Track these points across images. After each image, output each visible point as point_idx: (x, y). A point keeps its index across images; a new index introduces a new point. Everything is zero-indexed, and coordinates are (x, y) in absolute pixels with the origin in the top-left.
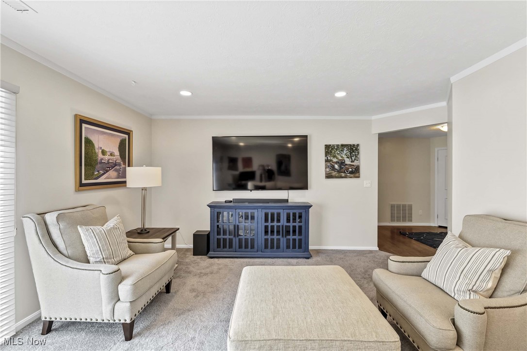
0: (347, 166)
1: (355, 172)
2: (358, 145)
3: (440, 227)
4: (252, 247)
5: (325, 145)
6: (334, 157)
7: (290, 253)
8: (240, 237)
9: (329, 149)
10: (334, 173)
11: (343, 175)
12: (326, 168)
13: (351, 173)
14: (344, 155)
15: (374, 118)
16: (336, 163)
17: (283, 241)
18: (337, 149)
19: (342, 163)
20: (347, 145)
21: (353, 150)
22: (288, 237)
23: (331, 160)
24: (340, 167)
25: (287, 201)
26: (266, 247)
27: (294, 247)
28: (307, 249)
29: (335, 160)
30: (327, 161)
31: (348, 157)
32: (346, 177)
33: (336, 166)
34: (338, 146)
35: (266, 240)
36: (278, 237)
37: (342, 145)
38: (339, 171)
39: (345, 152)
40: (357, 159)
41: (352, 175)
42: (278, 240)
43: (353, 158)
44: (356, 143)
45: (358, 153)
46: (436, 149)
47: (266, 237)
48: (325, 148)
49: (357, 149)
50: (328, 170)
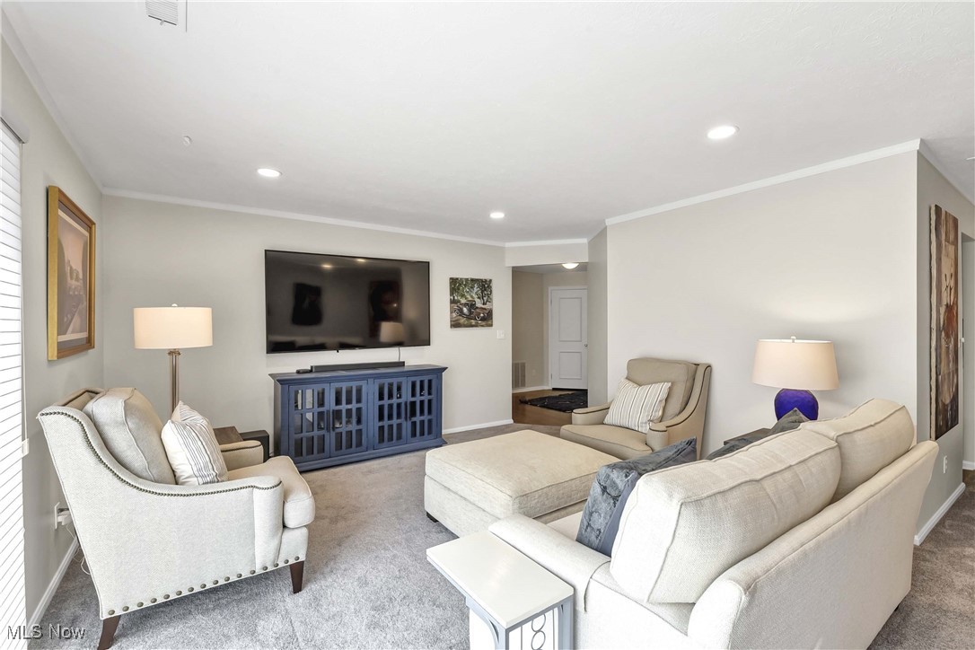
0: (478, 310)
1: (487, 319)
2: (491, 281)
3: (554, 389)
4: (359, 444)
5: (451, 279)
6: (463, 296)
7: (417, 443)
8: (337, 431)
9: (456, 285)
10: (463, 320)
11: (473, 322)
12: (451, 313)
13: (483, 319)
14: (474, 295)
15: (508, 245)
16: (465, 305)
17: (406, 427)
18: (465, 285)
19: (472, 306)
20: (478, 280)
21: (485, 286)
22: (414, 419)
23: (459, 301)
24: (469, 310)
25: (402, 364)
26: (381, 440)
27: (422, 434)
28: (439, 434)
29: (463, 301)
30: (453, 302)
31: (479, 298)
32: (476, 326)
33: (465, 310)
34: (467, 280)
35: (381, 428)
36: (399, 421)
37: (472, 280)
38: (469, 317)
39: (476, 290)
40: (489, 300)
41: (484, 323)
42: (399, 426)
43: (485, 299)
44: (488, 278)
45: (491, 292)
46: (550, 288)
47: (381, 424)
48: (450, 283)
49: (490, 287)
50: (454, 315)
